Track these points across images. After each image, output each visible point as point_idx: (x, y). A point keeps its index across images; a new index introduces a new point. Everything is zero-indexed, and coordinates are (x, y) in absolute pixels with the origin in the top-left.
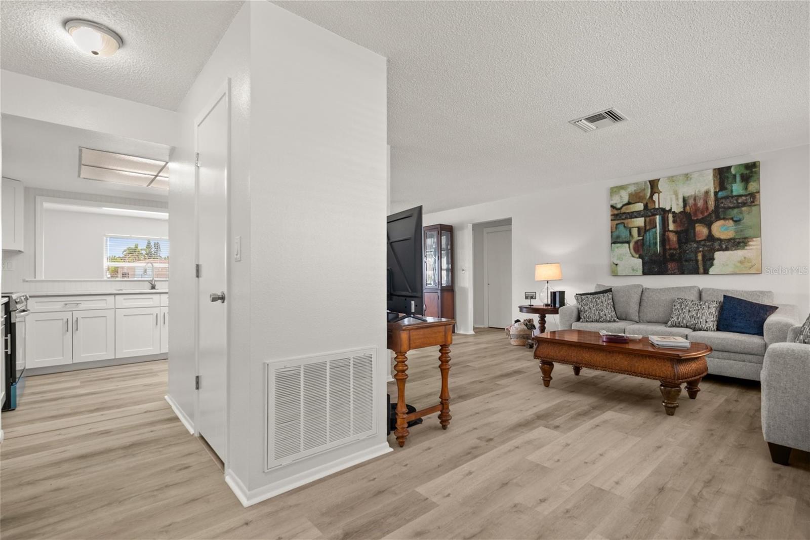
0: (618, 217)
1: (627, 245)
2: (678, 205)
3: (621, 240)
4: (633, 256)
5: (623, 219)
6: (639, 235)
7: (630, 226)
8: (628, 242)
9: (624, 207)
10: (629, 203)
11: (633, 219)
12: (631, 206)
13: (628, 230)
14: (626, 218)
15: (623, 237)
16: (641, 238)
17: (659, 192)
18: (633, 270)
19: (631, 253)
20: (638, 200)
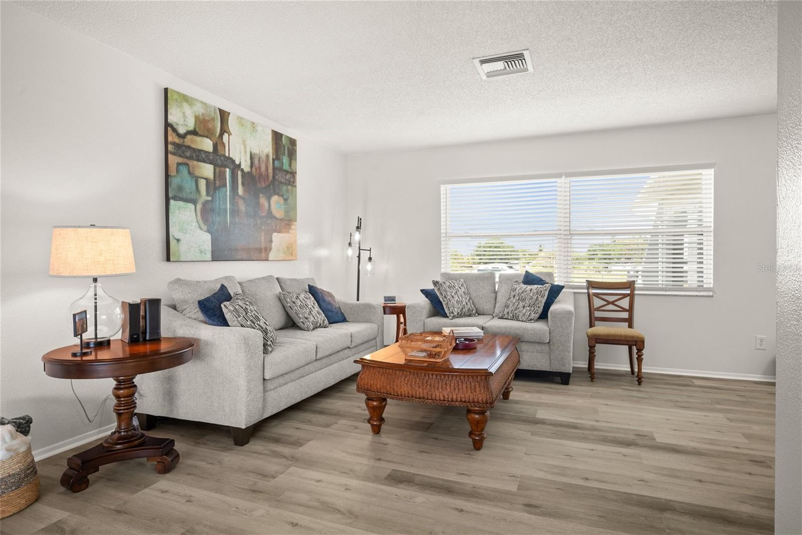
0: (180, 152)
1: (191, 206)
2: (246, 161)
3: (184, 195)
4: (201, 228)
5: (187, 158)
6: (208, 194)
7: (197, 173)
8: (194, 202)
9: (189, 137)
10: (194, 133)
11: (200, 163)
12: (198, 139)
13: (194, 179)
14: (190, 158)
15: (188, 190)
16: (209, 198)
17: (230, 134)
18: (201, 252)
19: (198, 222)
20: (206, 134)
